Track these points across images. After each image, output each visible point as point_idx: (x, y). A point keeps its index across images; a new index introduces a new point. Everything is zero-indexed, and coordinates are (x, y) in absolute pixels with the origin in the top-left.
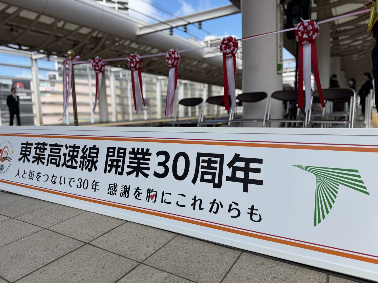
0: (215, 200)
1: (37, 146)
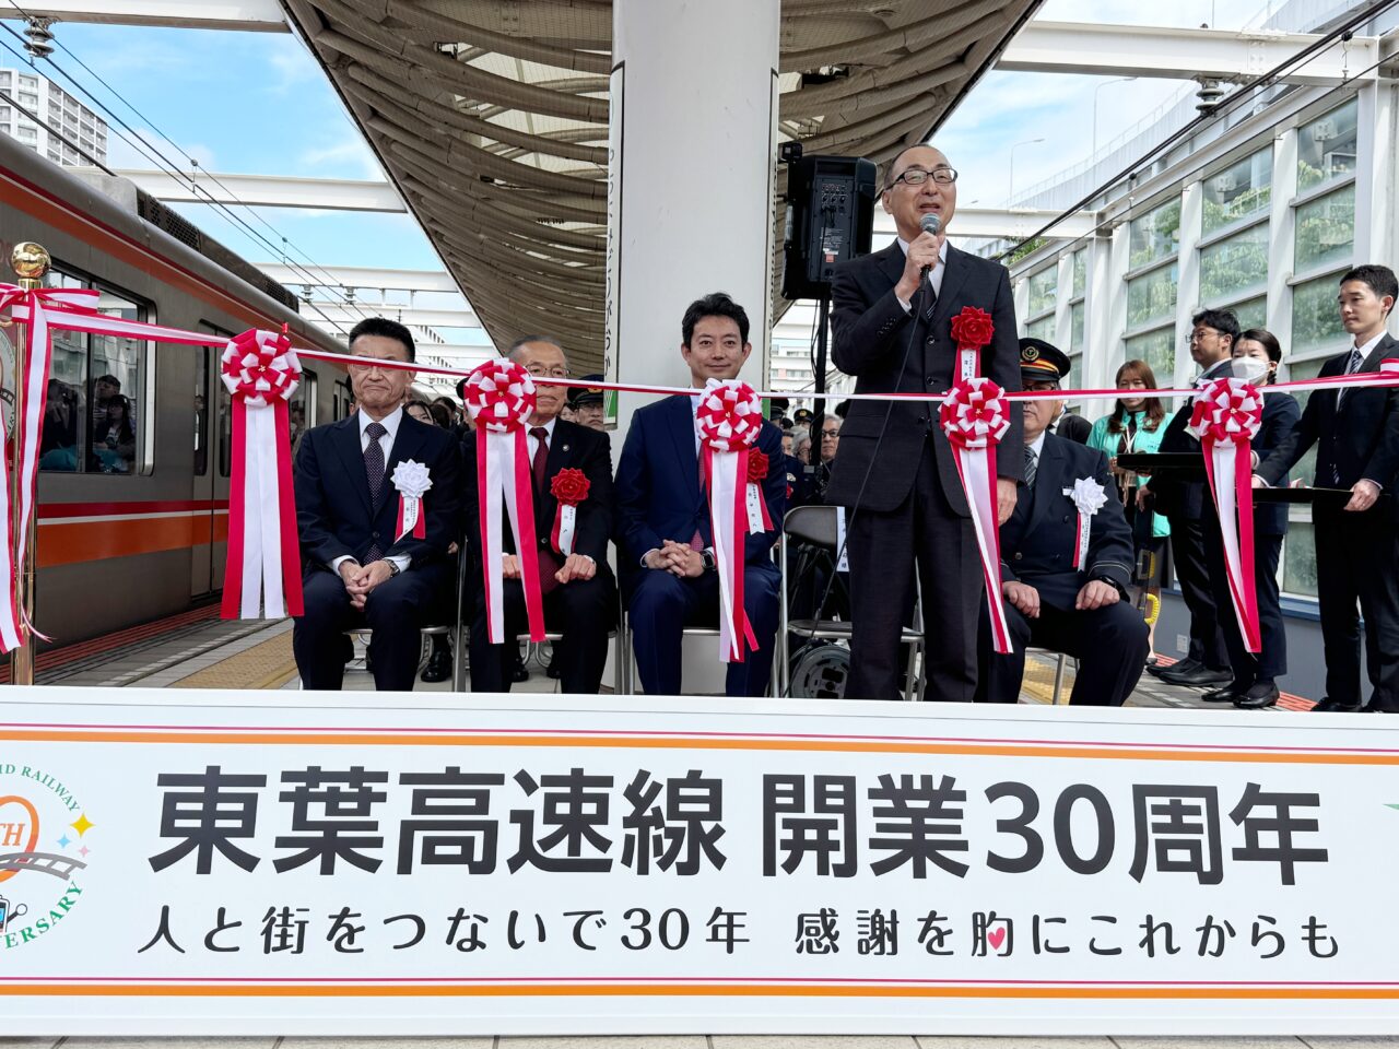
0: (1210, 919)
1: (304, 786)
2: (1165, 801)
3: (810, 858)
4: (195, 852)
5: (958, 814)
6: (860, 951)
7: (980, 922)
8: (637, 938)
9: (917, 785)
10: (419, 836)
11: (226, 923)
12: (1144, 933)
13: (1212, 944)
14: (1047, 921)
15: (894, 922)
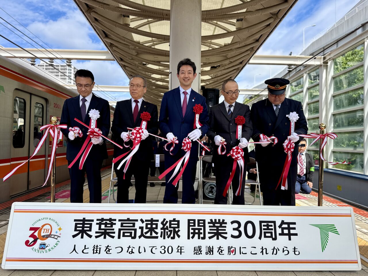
0: (274, 247)
1: (101, 221)
2: (265, 224)
3: (196, 236)
4: (81, 234)
5: (225, 227)
6: (206, 254)
7: (229, 248)
8: (163, 252)
9: (217, 221)
10: (122, 232)
11: (86, 248)
12: (261, 250)
13: (275, 252)
14: (242, 248)
15: (213, 248)
